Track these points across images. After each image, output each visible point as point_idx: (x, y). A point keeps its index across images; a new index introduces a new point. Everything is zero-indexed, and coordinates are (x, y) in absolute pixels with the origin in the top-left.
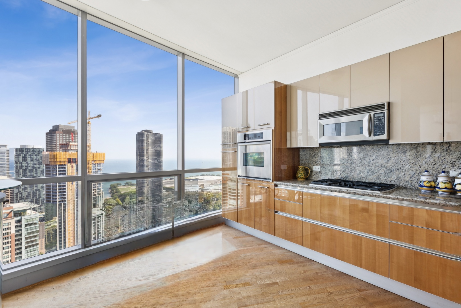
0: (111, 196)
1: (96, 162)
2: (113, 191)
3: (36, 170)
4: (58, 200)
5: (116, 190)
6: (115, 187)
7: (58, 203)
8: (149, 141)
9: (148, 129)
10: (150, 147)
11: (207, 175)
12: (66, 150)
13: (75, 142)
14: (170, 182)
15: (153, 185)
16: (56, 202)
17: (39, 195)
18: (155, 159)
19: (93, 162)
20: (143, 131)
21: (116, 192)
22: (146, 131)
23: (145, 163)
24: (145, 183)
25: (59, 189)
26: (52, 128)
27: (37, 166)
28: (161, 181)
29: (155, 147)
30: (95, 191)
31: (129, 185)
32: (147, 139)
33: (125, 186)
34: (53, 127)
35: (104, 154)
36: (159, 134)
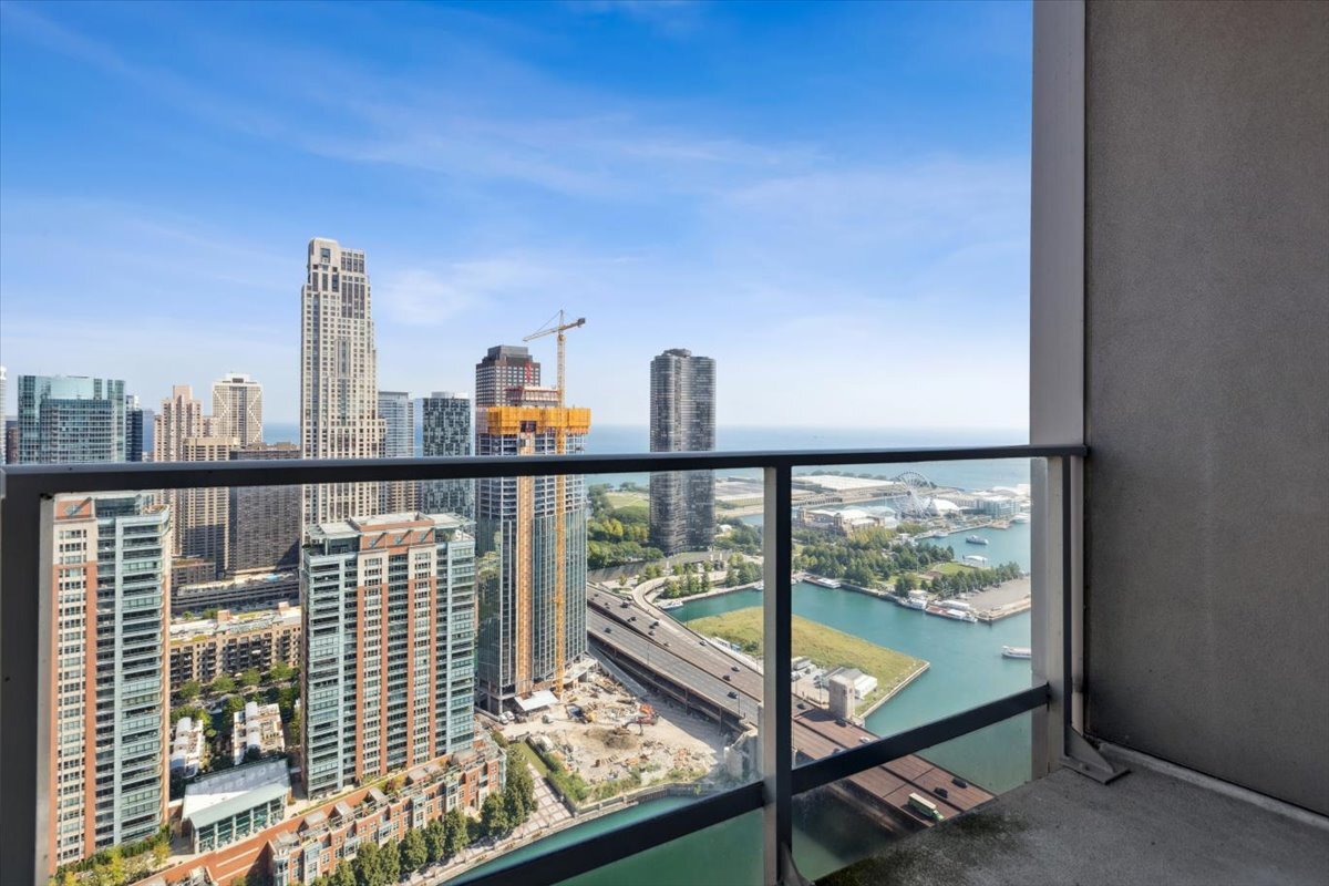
0: (593, 515)
1: (574, 431)
2: (596, 502)
3: (458, 445)
4: (502, 514)
5: (603, 499)
6: (599, 494)
7: (502, 520)
8: (681, 378)
9: (679, 348)
10: (684, 394)
11: (830, 474)
12: (517, 403)
13: (534, 384)
14: (729, 487)
15: (690, 492)
16: (499, 517)
17: (462, 500)
18: (698, 425)
19: (567, 431)
20: (666, 352)
21: (603, 506)
22: (676, 352)
23: (672, 434)
24: (671, 486)
25: (505, 490)
26: (486, 355)
27: (458, 437)
28: (710, 483)
29: (695, 394)
30: (570, 498)
31: (630, 490)
32: (678, 373)
33: (620, 491)
34: (490, 350)
35: (589, 410)
36: (706, 358)
